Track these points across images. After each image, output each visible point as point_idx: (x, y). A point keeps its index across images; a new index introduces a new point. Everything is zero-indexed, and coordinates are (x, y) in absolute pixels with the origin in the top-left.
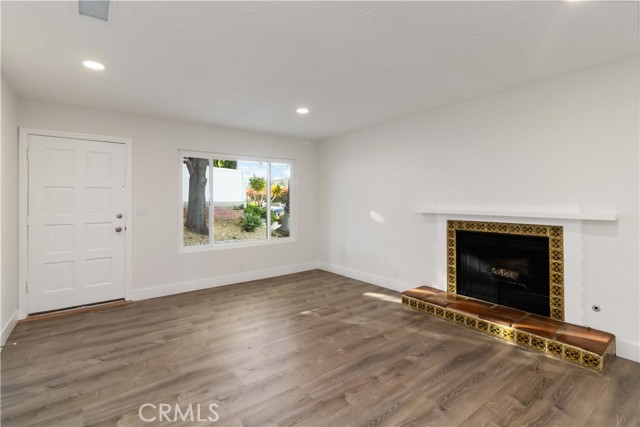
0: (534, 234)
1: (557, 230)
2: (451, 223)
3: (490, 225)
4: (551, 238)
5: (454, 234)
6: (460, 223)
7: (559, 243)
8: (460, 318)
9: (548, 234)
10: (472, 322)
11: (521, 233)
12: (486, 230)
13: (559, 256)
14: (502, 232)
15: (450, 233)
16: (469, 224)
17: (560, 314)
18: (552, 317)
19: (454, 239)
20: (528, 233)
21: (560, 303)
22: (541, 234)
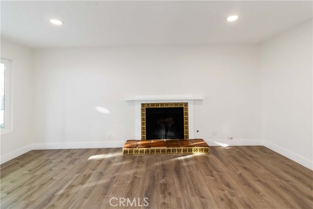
0: (178, 106)
1: (186, 104)
2: (143, 105)
3: (162, 104)
4: (184, 107)
5: (145, 110)
6: (148, 104)
7: (187, 109)
8: (158, 151)
9: (183, 106)
10: (163, 151)
11: (174, 106)
12: (160, 107)
13: (187, 114)
14: (167, 107)
15: (142, 110)
16: (153, 104)
17: (187, 137)
18: (185, 139)
19: (145, 112)
20: (176, 106)
21: (187, 133)
22: (181, 106)
